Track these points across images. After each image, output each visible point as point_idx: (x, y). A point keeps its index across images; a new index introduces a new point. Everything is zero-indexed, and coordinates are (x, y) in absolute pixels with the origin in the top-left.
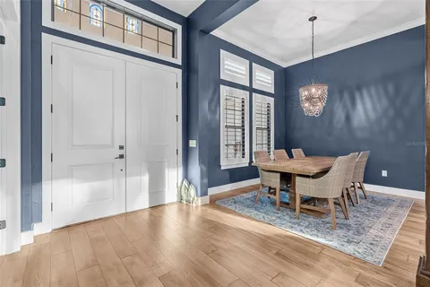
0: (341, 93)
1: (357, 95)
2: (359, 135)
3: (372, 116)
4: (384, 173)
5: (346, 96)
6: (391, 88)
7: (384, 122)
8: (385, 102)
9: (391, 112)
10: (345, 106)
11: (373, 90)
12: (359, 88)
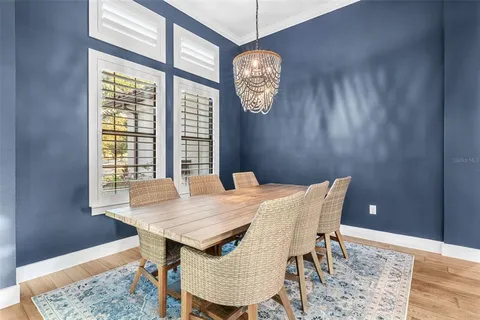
0: (314, 83)
1: (336, 89)
2: (339, 149)
3: (357, 120)
4: (373, 210)
5: (321, 89)
6: (381, 76)
7: (373, 129)
8: (374, 97)
9: (382, 114)
10: (319, 105)
11: (357, 79)
12: (338, 76)
